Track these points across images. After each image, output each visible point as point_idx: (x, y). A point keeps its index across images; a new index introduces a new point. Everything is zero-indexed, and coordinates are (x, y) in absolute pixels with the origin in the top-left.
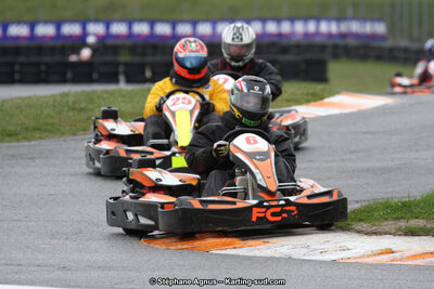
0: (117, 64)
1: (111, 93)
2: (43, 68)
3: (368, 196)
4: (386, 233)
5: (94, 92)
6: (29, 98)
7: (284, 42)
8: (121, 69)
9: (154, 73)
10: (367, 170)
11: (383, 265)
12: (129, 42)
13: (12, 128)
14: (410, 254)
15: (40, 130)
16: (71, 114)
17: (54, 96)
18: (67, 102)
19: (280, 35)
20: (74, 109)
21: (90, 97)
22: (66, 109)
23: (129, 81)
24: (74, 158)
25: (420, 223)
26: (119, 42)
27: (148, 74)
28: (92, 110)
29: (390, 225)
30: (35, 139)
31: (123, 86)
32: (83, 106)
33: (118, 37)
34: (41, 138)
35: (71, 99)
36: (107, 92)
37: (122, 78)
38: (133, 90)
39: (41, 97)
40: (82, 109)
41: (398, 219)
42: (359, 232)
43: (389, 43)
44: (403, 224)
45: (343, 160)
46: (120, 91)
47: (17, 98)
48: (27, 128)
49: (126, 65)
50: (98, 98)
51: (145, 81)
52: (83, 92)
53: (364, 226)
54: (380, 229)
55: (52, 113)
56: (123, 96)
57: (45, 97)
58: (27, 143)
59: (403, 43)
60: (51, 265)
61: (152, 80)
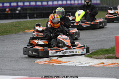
0: (27, 13)
3: (97, 48)
4: (102, 58)
5: (21, 21)
6: (3, 23)
7: (72, 6)
8: (28, 15)
9: (36, 16)
10: (96, 41)
11: (101, 67)
12: (30, 7)
14: (108, 64)
15: (6, 32)
16: (15, 28)
17: (10, 23)
18: (13, 24)
19: (71, 4)
20: (15, 26)
21: (19, 23)
22: (13, 26)
23: (30, 18)
24: (16, 40)
25: (111, 55)
26: (27, 7)
27: (35, 16)
28: (20, 26)
29: (103, 56)
30: (5, 35)
31: (28, 19)
32: (18, 25)
33: (27, 6)
34: (6, 35)
35: (14, 24)
36: (24, 21)
37: (28, 17)
38: (31, 21)
39: (6, 23)
40: (17, 26)
41: (105, 54)
42: (94, 58)
43: (101, 6)
44: (106, 55)
45: (89, 38)
48: (2, 32)
49: (29, 13)
50: (22, 23)
51: (34, 18)
52: (18, 21)
53: (96, 56)
54: (100, 57)
55: (9, 28)
56: (29, 22)
57: (7, 23)
58: (3, 36)
59: (105, 5)
60: (10, 70)
61: (36, 18)
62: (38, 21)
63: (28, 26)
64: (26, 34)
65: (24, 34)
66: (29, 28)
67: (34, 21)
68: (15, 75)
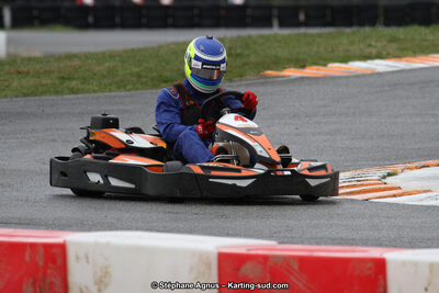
0: (270, 8)
1: (267, 38)
2: (196, 12)
5: (250, 37)
8: (275, 12)
9: (306, 16)
13: (168, 74)
20: (230, 55)
21: (246, 42)
23: (282, 25)
27: (302, 17)
28: (248, 56)
31: (276, 31)
32: (239, 51)
35: (227, 45)
36: (262, 37)
37: (275, 22)
38: (289, 35)
40: (239, 55)
46: (275, 36)
47: (173, 43)
49: (280, 8)
50: (255, 43)
51: (298, 25)
52: (239, 37)
56: (280, 41)
61: (306, 24)
62: (312, 35)
63: (276, 56)
64: (266, 83)
65: (262, 84)
66: (279, 63)
67: (299, 35)
68: (228, 235)
